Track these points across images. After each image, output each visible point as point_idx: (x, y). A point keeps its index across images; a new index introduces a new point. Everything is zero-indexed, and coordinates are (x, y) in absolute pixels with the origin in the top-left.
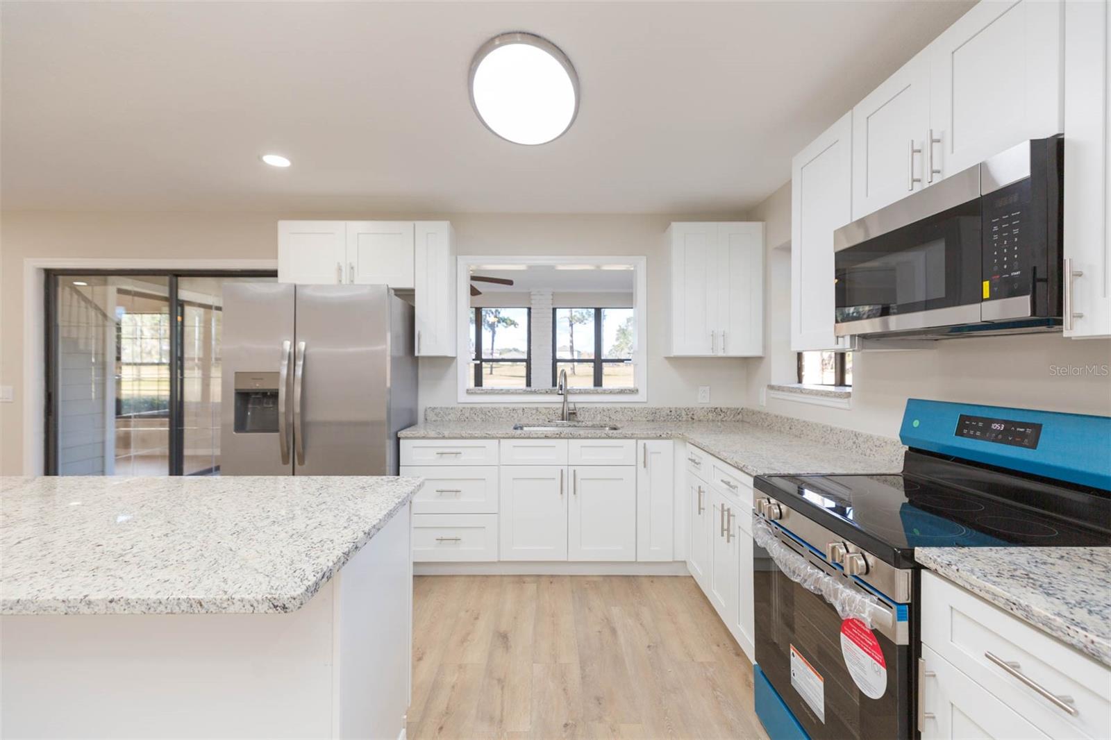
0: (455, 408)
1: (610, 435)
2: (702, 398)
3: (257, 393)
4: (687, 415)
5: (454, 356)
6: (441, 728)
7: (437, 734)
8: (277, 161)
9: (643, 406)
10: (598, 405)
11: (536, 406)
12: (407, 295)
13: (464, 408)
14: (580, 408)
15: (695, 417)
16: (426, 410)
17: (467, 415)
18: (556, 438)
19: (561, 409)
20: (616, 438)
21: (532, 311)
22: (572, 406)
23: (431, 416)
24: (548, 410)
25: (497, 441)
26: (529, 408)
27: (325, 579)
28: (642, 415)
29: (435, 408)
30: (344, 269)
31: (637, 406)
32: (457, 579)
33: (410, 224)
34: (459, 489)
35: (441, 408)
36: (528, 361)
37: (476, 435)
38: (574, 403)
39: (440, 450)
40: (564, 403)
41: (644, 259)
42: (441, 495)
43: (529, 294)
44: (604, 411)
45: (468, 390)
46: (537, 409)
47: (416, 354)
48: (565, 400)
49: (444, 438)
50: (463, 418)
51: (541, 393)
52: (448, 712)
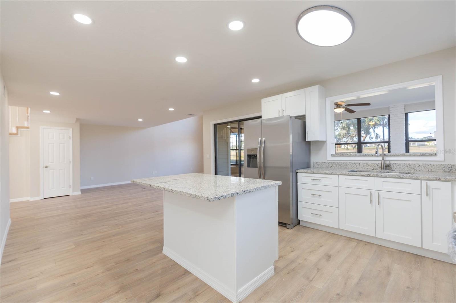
0: (326, 162)
1: (402, 177)
3: (253, 155)
5: (326, 140)
6: (288, 273)
7: (286, 274)
8: (256, 81)
9: (441, 163)
10: (405, 162)
12: (302, 118)
13: (330, 162)
14: (393, 164)
16: (314, 163)
17: (331, 165)
18: (367, 176)
19: (380, 164)
20: (406, 178)
21: (391, 116)
22: (388, 162)
23: (316, 165)
24: (373, 164)
25: (337, 176)
27: (223, 198)
28: (440, 168)
29: (317, 162)
30: (281, 112)
31: (435, 163)
32: (321, 232)
33: (303, 90)
34: (320, 194)
35: (320, 162)
36: (389, 142)
37: (328, 173)
38: (390, 161)
39: (313, 178)
40: (382, 160)
42: (313, 196)
43: (389, 108)
45: (331, 155)
46: (367, 163)
47: (306, 140)
48: (383, 159)
49: (314, 173)
50: (329, 166)
52: (293, 270)
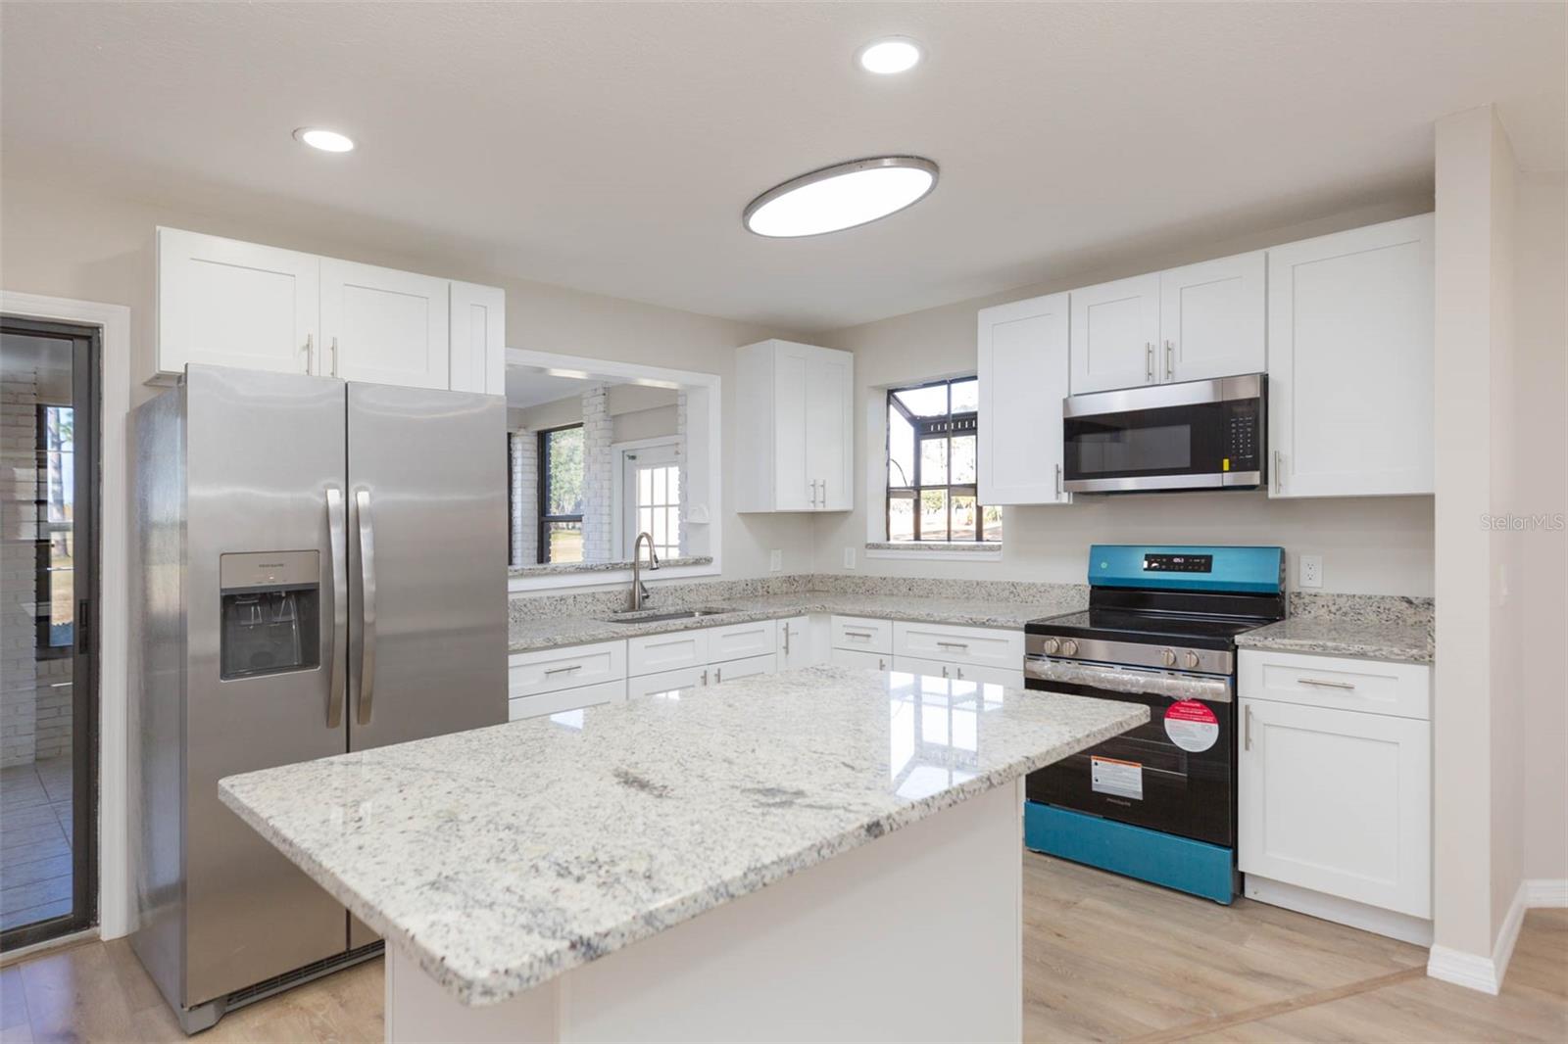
2: (776, 565)
4: (763, 587)
8: (328, 141)
11: (593, 590)
15: (770, 590)
18: (696, 628)
19: (629, 593)
25: (625, 641)
26: (583, 595)
28: (718, 593)
30: (315, 349)
31: (712, 581)
33: (441, 283)
37: (601, 636)
39: (551, 667)
40: (634, 582)
41: (719, 378)
44: (676, 590)
46: (595, 596)
48: (636, 578)
49: (556, 646)
51: (599, 570)
